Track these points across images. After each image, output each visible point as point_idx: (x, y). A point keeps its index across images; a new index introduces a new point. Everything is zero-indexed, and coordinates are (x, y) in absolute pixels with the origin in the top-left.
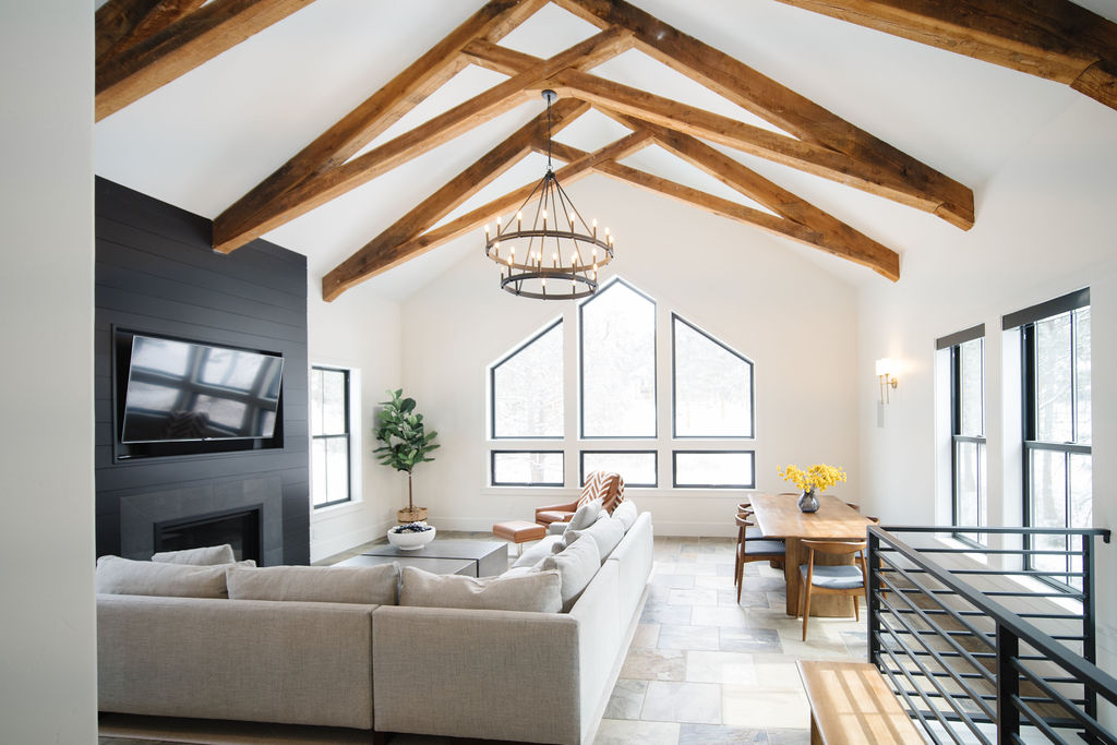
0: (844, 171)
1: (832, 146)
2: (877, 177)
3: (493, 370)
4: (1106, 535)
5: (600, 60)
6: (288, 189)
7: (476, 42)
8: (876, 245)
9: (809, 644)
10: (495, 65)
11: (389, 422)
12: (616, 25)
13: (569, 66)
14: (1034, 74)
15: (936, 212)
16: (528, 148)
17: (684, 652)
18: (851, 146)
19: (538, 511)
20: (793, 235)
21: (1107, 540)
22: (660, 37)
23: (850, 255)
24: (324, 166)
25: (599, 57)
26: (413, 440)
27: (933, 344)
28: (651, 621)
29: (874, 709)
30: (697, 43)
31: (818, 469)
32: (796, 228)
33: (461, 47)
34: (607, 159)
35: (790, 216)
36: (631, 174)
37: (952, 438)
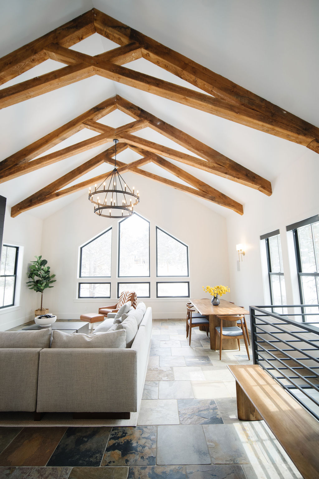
0: (226, 173)
1: (221, 164)
2: (238, 176)
3: (81, 248)
5: (136, 130)
6: (5, 169)
7: (88, 120)
8: (234, 202)
9: (223, 361)
10: (95, 129)
11: (34, 270)
12: (142, 119)
13: (124, 131)
14: (295, 142)
15: (258, 189)
16: (103, 161)
17: (171, 368)
18: (228, 165)
19: (100, 309)
20: (204, 197)
22: (158, 124)
23: (225, 205)
24: (21, 162)
25: (136, 129)
26: (44, 278)
27: (259, 238)
28: (155, 355)
29: (265, 383)
30: (172, 127)
31: (218, 287)
32: (205, 195)
33: (82, 122)
34: (134, 166)
35: (203, 190)
36: (143, 172)
37: (269, 274)
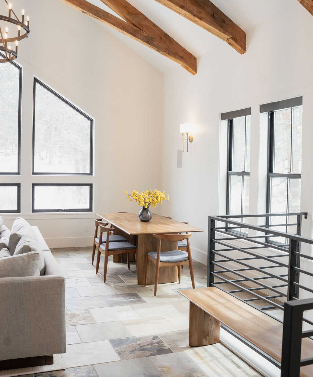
0: (182, 7)
2: (200, 15)
9: (159, 297)
15: (227, 41)
20: (135, 36)
23: (169, 54)
27: (219, 117)
35: (134, 22)
37: (228, 173)
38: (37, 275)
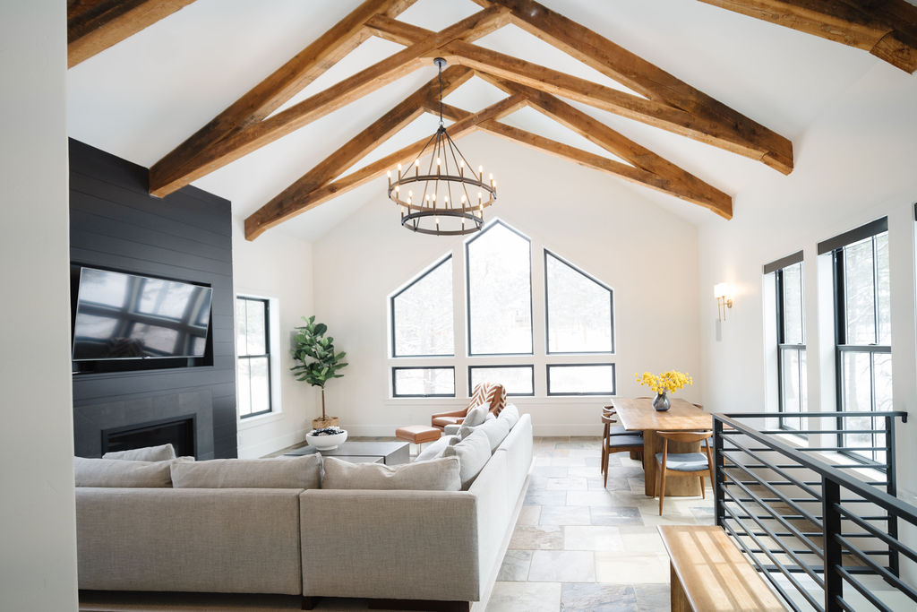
0: (687, 126)
1: (677, 105)
2: (714, 131)
3: (393, 299)
4: (904, 416)
5: (483, 33)
7: (378, 17)
8: (713, 190)
9: (664, 518)
10: (394, 36)
11: (304, 344)
12: (496, 4)
13: (457, 37)
14: (841, 42)
15: (762, 160)
16: (421, 109)
17: (562, 527)
18: (693, 106)
19: (434, 417)
20: (644, 181)
21: (905, 420)
22: (533, 14)
23: (692, 198)
24: (246, 122)
25: (482, 30)
26: (325, 359)
27: (761, 270)
28: (533, 503)
29: (722, 559)
30: (564, 20)
31: (668, 375)
32: (647, 176)
33: (365, 21)
34: (489, 118)
35: (642, 165)
36: (509, 131)
37: (778, 347)
38: (454, 489)
